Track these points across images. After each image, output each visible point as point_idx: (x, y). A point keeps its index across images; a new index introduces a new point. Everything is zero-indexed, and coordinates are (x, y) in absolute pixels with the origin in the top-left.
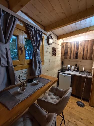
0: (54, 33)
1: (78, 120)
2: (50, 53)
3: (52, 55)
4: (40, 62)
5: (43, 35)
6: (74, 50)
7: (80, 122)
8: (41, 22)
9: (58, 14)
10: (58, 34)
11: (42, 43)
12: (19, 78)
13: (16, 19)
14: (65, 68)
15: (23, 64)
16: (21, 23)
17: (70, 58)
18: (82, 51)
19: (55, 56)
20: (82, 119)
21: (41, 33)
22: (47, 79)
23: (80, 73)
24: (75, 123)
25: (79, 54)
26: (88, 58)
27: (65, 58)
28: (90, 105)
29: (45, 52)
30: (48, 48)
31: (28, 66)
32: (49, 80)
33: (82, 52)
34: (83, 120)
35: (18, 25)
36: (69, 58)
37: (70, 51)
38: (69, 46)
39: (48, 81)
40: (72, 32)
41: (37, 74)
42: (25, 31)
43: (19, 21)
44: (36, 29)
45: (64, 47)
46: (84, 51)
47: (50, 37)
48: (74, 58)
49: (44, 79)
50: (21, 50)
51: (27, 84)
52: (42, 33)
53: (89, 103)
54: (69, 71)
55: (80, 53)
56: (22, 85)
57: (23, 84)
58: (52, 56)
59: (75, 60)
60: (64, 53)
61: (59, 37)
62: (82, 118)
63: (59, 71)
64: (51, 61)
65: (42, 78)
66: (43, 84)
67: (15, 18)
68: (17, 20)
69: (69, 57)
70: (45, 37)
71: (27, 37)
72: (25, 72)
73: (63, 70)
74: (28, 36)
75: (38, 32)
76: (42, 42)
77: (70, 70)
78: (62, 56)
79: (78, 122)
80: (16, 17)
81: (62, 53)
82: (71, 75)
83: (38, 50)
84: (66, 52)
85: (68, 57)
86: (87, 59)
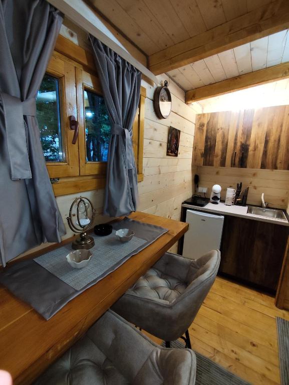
0: (174, 78)
1: (243, 348)
2: (161, 145)
3: (168, 152)
4: (133, 172)
5: (144, 84)
6: (236, 140)
7: (249, 352)
8: (139, 35)
9: (197, 6)
10: (187, 85)
11: (138, 109)
12: (69, 220)
13: (57, 16)
14: (203, 196)
15: (80, 176)
16: (72, 35)
17: (223, 164)
18: (261, 143)
19: (176, 155)
20: (254, 345)
21: (136, 74)
22: (156, 227)
23: (249, 211)
24: (233, 356)
25: (251, 152)
26: (278, 165)
27: (205, 164)
28: (276, 306)
29: (146, 142)
30: (155, 130)
31: (94, 182)
32: (160, 228)
33: (259, 146)
34: (257, 347)
35: (61, 39)
36: (219, 162)
37: (223, 142)
38: (219, 127)
39: (158, 231)
40: (235, 78)
41: (122, 209)
42: (86, 63)
43: (64, 23)
44: (120, 61)
45: (205, 128)
46: (267, 142)
47: (163, 93)
48: (233, 165)
49: (144, 224)
50: (74, 127)
51: (92, 240)
52: (141, 76)
53: (274, 300)
54: (217, 203)
55: (255, 149)
56: (77, 241)
57: (79, 239)
58: (168, 155)
59: (236, 170)
60: (202, 147)
61: (190, 96)
62: (255, 341)
63: (185, 202)
64: (162, 172)
65: (138, 222)
66: (145, 242)
67: (50, 13)
68: (58, 19)
69: (217, 160)
70: (148, 90)
71: (90, 84)
72: (86, 201)
73: (198, 200)
74: (94, 83)
75: (127, 69)
76: (139, 107)
77: (218, 201)
78: (195, 159)
79: (243, 354)
80: (56, 9)
81: (195, 148)
82: (223, 217)
83: (126, 131)
84: (209, 143)
85: (215, 159)
86: (276, 168)
